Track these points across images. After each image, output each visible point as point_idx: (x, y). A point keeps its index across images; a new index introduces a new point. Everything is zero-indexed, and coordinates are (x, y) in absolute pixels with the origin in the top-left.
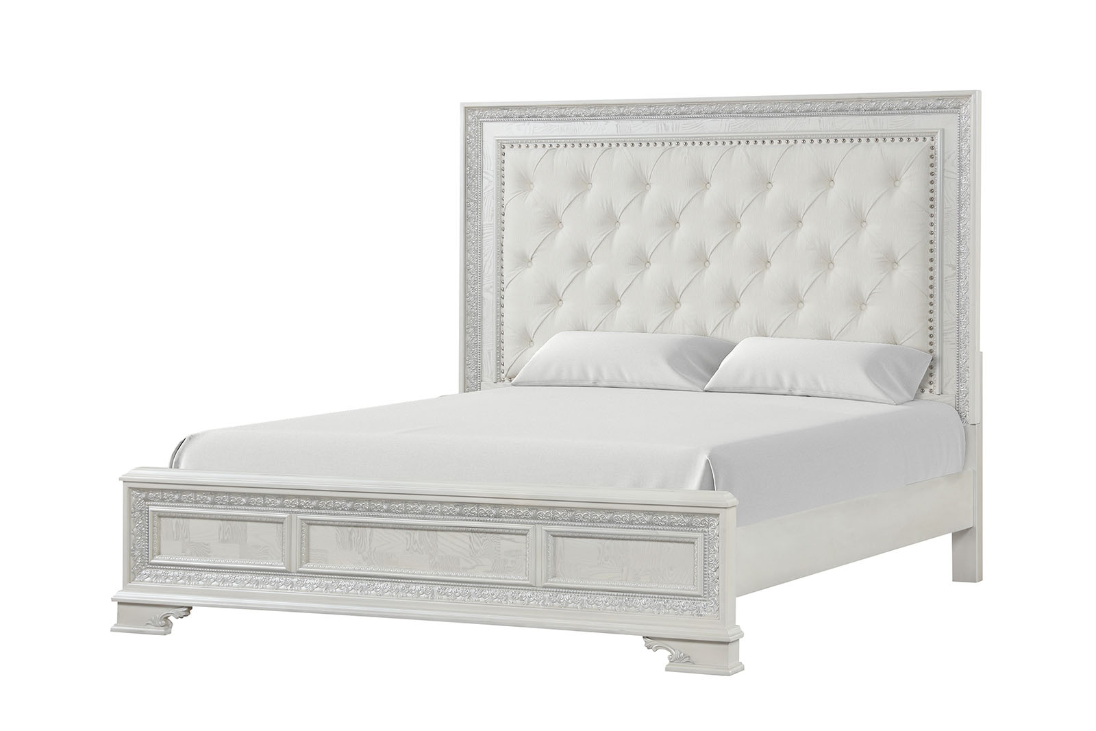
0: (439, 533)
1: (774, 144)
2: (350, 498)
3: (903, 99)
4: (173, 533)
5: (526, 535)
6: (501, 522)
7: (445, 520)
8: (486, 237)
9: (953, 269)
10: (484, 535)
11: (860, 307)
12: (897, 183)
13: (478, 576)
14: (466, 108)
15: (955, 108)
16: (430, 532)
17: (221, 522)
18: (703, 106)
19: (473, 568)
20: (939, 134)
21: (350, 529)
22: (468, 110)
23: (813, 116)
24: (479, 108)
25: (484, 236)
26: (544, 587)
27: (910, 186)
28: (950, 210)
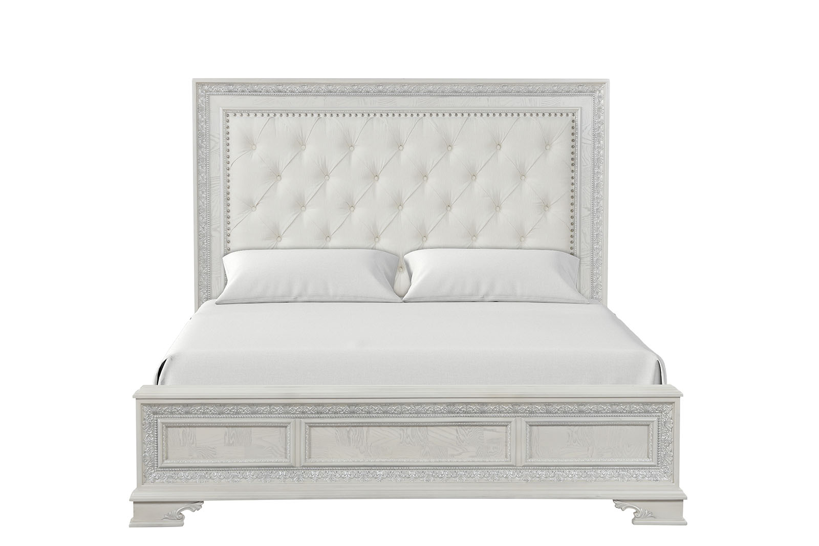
0: (429, 428)
1: (439, 116)
2: (352, 403)
3: (553, 85)
4: (180, 440)
5: (506, 426)
6: (486, 417)
7: (437, 417)
8: (213, 187)
9: (588, 211)
10: (470, 427)
11: (520, 240)
12: (548, 147)
13: (465, 460)
14: (197, 83)
15: (591, 92)
16: (421, 428)
17: (226, 429)
18: (396, 86)
19: (460, 454)
20: (579, 111)
21: (348, 429)
22: (199, 85)
23: (484, 96)
24: (208, 84)
25: (212, 186)
26: (524, 466)
27: (559, 149)
28: (586, 167)
